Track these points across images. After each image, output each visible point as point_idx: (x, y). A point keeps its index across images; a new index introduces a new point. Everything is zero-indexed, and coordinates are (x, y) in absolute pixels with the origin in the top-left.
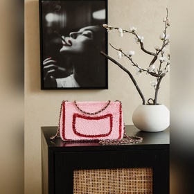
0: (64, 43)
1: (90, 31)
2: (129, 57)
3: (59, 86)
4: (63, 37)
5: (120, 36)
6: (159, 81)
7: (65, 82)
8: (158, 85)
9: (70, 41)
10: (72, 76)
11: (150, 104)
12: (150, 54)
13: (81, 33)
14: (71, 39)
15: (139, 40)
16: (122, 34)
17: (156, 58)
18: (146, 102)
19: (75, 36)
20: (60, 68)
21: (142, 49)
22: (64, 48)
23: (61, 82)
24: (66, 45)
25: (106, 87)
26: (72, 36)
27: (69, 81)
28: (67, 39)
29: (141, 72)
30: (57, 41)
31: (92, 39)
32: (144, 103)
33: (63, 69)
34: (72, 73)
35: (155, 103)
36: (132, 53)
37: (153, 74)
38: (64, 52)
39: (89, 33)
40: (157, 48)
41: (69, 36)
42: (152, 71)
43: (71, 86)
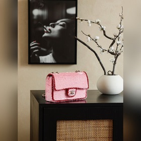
0: (45, 31)
1: (64, 23)
2: (95, 41)
3: (41, 62)
4: (45, 26)
5: (88, 25)
6: (116, 58)
7: (46, 59)
8: (115, 61)
9: (50, 30)
10: (51, 54)
11: (109, 75)
12: (110, 39)
13: (58, 24)
14: (50, 28)
15: (102, 29)
16: (90, 24)
17: (114, 42)
18: (107, 73)
19: (53, 26)
20: (42, 49)
21: (105, 35)
22: (46, 35)
23: (43, 59)
24: (47, 32)
25: (75, 63)
26: (51, 26)
27: (49, 58)
28: (48, 28)
29: (103, 51)
30: (40, 29)
31: (65, 28)
32: (105, 74)
33: (45, 50)
34: (51, 53)
35: (113, 74)
36: (98, 38)
37: (112, 53)
38: (45, 37)
39: (64, 24)
40: (115, 34)
41: (49, 26)
42: (111, 51)
43: (50, 62)
